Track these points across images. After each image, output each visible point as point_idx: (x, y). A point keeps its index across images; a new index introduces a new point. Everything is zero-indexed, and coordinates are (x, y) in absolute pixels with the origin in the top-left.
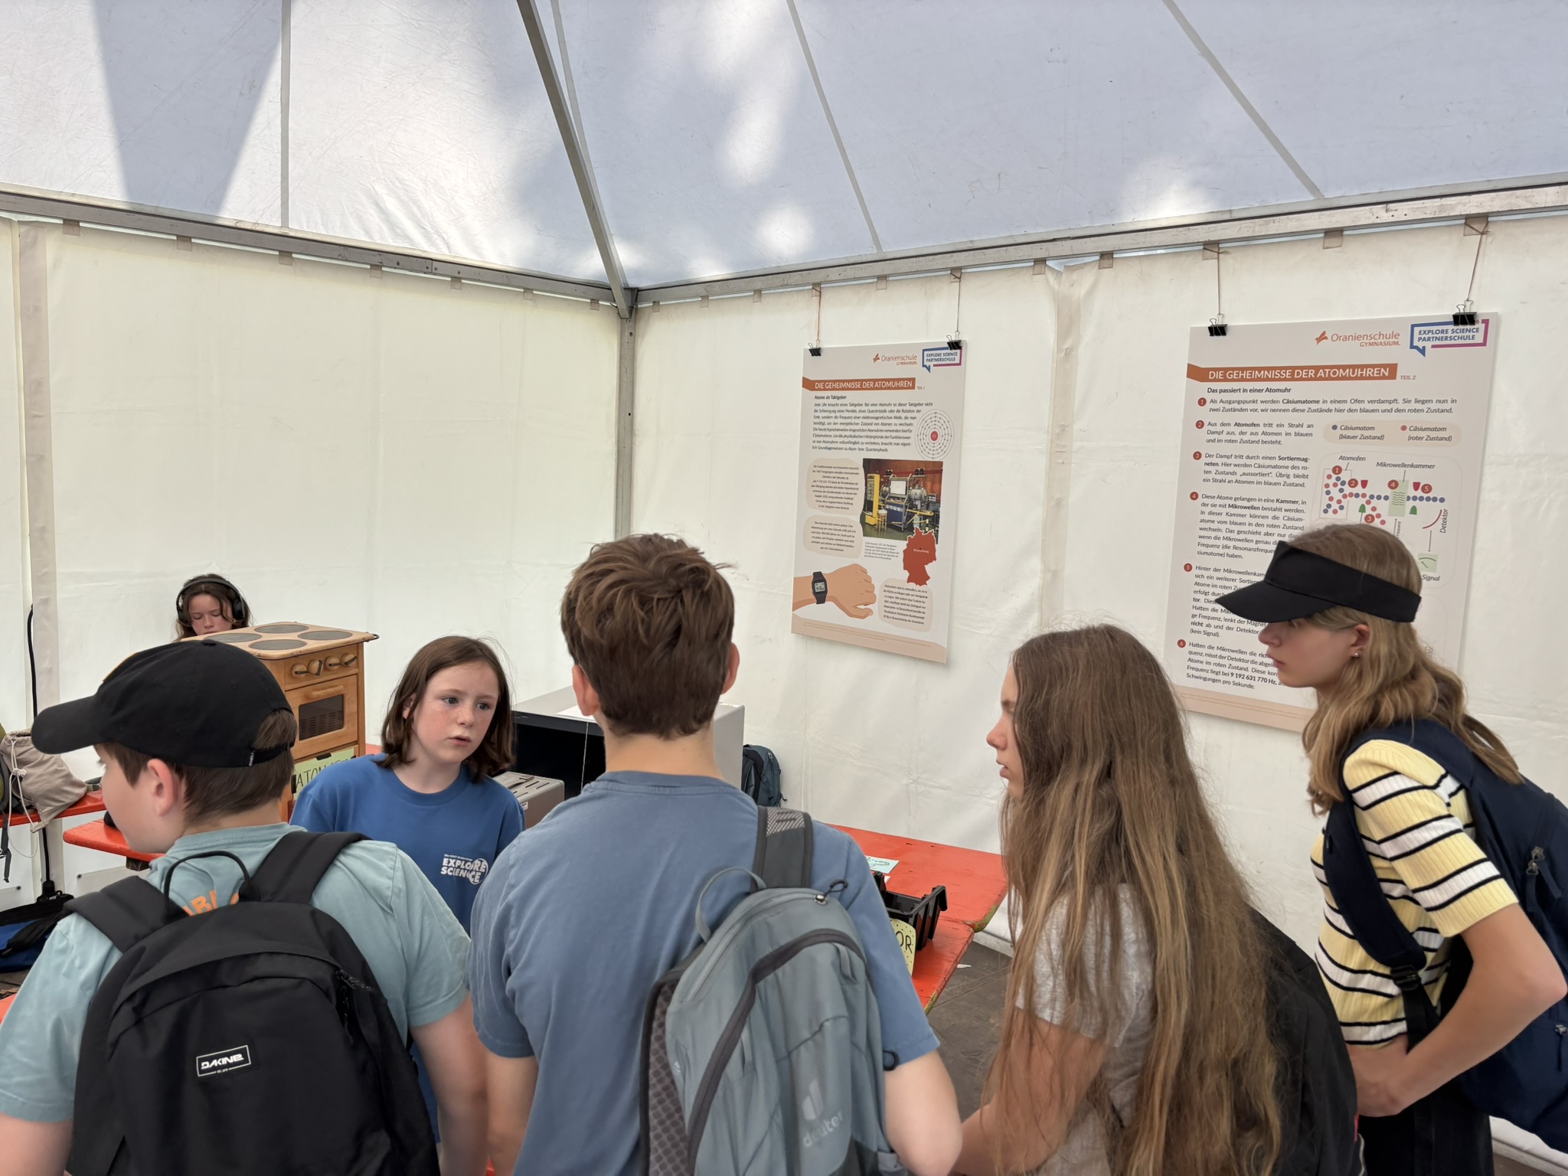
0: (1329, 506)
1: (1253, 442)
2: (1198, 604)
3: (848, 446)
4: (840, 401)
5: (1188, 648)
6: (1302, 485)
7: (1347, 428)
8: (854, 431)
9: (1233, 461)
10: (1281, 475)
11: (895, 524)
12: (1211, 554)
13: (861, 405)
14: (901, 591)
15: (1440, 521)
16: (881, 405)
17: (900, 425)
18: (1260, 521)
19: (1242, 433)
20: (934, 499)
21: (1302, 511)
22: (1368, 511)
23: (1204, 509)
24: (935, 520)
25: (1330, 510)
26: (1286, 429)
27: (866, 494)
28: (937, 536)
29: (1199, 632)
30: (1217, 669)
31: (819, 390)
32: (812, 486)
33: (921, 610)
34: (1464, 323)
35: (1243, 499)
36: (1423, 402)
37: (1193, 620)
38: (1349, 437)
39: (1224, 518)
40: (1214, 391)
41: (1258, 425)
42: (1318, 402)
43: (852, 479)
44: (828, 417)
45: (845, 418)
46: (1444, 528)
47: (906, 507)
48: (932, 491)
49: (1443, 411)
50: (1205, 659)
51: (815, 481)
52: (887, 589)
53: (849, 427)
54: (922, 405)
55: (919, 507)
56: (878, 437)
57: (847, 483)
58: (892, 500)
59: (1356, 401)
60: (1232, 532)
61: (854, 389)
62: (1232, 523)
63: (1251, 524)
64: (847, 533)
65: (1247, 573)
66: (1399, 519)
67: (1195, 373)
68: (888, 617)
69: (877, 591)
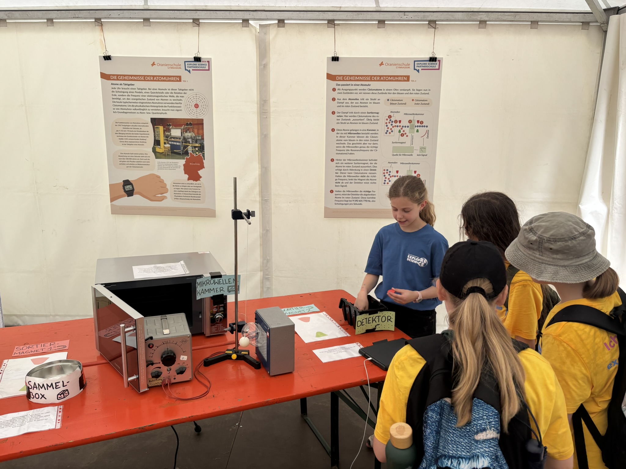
0: (387, 131)
1: (356, 106)
2: (338, 175)
3: (139, 111)
4: (130, 87)
5: (334, 193)
6: (377, 123)
7: (393, 100)
8: (142, 103)
9: (349, 115)
10: (369, 120)
11: (175, 152)
12: (342, 154)
13: (146, 89)
14: (184, 185)
15: (427, 134)
16: (159, 89)
17: (174, 100)
18: (361, 139)
19: (352, 103)
20: (200, 138)
21: (377, 134)
22: (402, 132)
23: (338, 135)
24: (202, 148)
25: (388, 133)
26: (369, 101)
27: (155, 137)
28: (204, 156)
29: (338, 186)
30: (347, 199)
31: (113, 80)
32: (116, 133)
33: (198, 193)
34: (433, 61)
35: (354, 130)
36: (419, 90)
37: (336, 181)
38: (394, 104)
39: (346, 138)
40: (339, 85)
41: (358, 99)
42: (381, 90)
43: (144, 129)
44: (123, 95)
45: (135, 96)
46: (428, 137)
47: (182, 142)
48: (198, 133)
49: (426, 94)
50: (341, 196)
51: (117, 131)
52: (174, 185)
53: (138, 101)
54: (187, 90)
55: (191, 142)
56: (160, 107)
57: (141, 131)
58: (173, 139)
59: (396, 90)
60: (350, 144)
61: (140, 80)
62: (350, 140)
63: (357, 140)
64: (144, 158)
65: (357, 160)
66: (413, 134)
67: (330, 77)
68: (177, 199)
69: (168, 187)
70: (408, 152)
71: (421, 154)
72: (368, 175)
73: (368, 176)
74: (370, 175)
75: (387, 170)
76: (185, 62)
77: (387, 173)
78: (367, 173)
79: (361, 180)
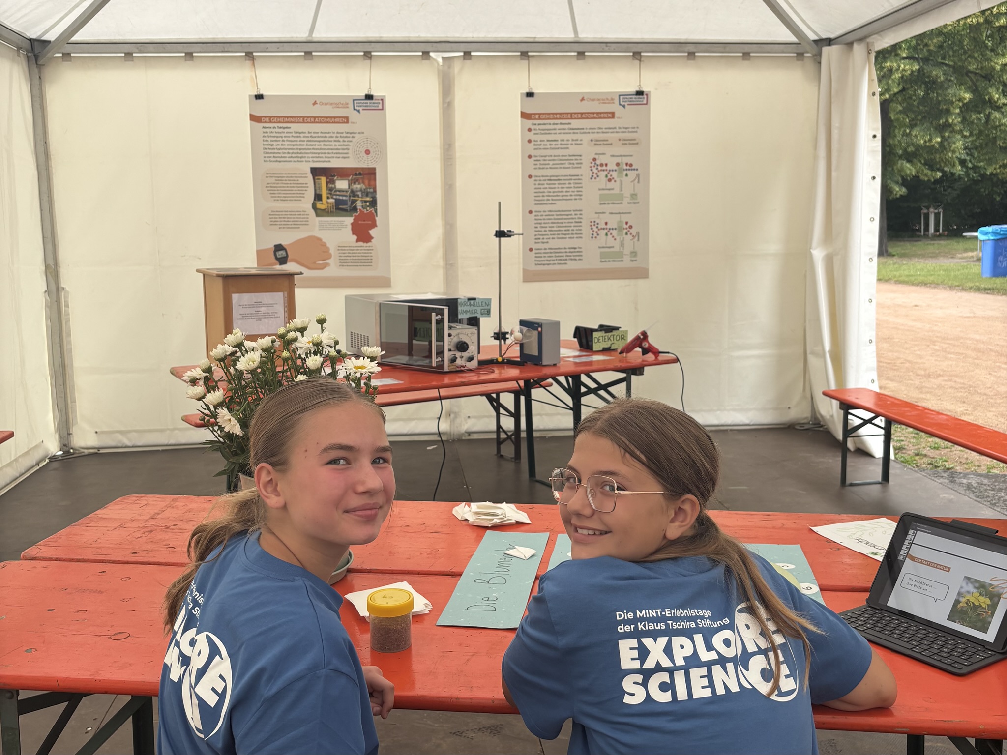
0: (592, 176)
1: (556, 149)
2: (537, 229)
3: (296, 159)
4: (286, 130)
5: (534, 251)
6: (580, 167)
7: (597, 140)
8: (300, 149)
9: (547, 158)
10: (570, 164)
11: (341, 208)
12: (541, 204)
13: (305, 133)
14: (352, 248)
15: (637, 178)
16: (321, 133)
17: (339, 145)
18: (563, 186)
19: (550, 145)
20: (372, 190)
21: (581, 179)
22: (609, 177)
23: (536, 182)
24: (374, 203)
25: (593, 178)
26: (571, 142)
27: (315, 190)
28: (376, 211)
29: (539, 243)
30: (549, 259)
31: (265, 122)
32: (266, 187)
33: (370, 258)
35: (554, 176)
37: (535, 237)
38: (598, 145)
39: (546, 186)
40: (535, 124)
41: (558, 140)
42: (583, 129)
43: (301, 181)
44: (276, 141)
45: (292, 141)
46: (639, 181)
47: (350, 196)
48: (369, 185)
49: (634, 132)
50: (542, 255)
52: (340, 248)
53: (295, 147)
54: (355, 133)
55: (360, 196)
56: (322, 153)
57: (298, 184)
58: (338, 193)
59: (600, 128)
60: (550, 192)
61: (298, 123)
62: (550, 188)
63: (558, 188)
64: (302, 216)
65: (559, 211)
66: (622, 179)
67: (525, 116)
68: (343, 266)
69: (332, 251)
70: (617, 199)
71: (632, 201)
72: (573, 228)
73: (573, 230)
74: (575, 228)
75: (595, 222)
76: (354, 100)
77: (594, 225)
78: (571, 226)
79: (565, 234)
